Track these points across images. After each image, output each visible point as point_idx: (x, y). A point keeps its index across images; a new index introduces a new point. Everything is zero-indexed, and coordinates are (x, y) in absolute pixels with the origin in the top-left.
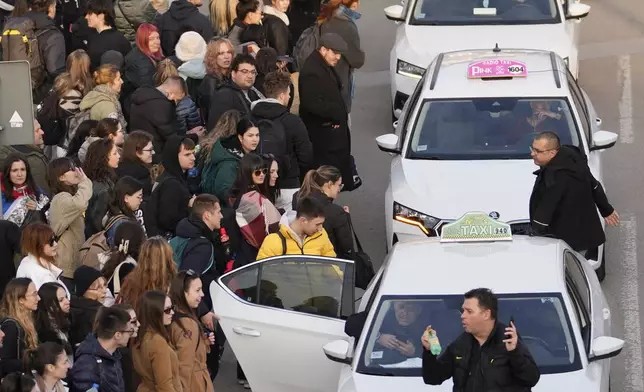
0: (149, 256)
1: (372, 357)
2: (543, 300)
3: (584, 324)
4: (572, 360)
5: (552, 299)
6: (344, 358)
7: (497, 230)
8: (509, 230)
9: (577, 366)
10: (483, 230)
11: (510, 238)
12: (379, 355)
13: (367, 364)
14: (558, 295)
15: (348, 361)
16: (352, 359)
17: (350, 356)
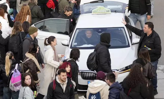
0: (24, 9)
1: (74, 44)
2: (119, 29)
3: (130, 35)
4: (127, 44)
5: (122, 29)
6: (66, 45)
7: (107, 11)
8: (110, 11)
9: (129, 46)
10: (103, 11)
11: (110, 13)
12: (76, 44)
13: (73, 46)
14: (123, 28)
15: (68, 46)
16: (69, 45)
17: (68, 44)
